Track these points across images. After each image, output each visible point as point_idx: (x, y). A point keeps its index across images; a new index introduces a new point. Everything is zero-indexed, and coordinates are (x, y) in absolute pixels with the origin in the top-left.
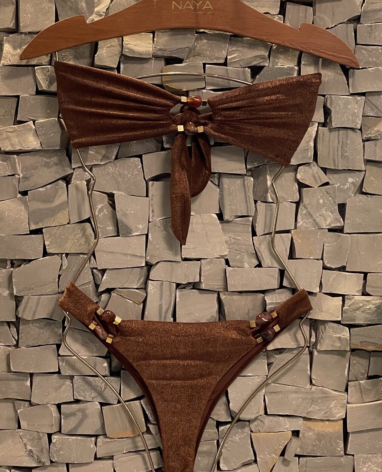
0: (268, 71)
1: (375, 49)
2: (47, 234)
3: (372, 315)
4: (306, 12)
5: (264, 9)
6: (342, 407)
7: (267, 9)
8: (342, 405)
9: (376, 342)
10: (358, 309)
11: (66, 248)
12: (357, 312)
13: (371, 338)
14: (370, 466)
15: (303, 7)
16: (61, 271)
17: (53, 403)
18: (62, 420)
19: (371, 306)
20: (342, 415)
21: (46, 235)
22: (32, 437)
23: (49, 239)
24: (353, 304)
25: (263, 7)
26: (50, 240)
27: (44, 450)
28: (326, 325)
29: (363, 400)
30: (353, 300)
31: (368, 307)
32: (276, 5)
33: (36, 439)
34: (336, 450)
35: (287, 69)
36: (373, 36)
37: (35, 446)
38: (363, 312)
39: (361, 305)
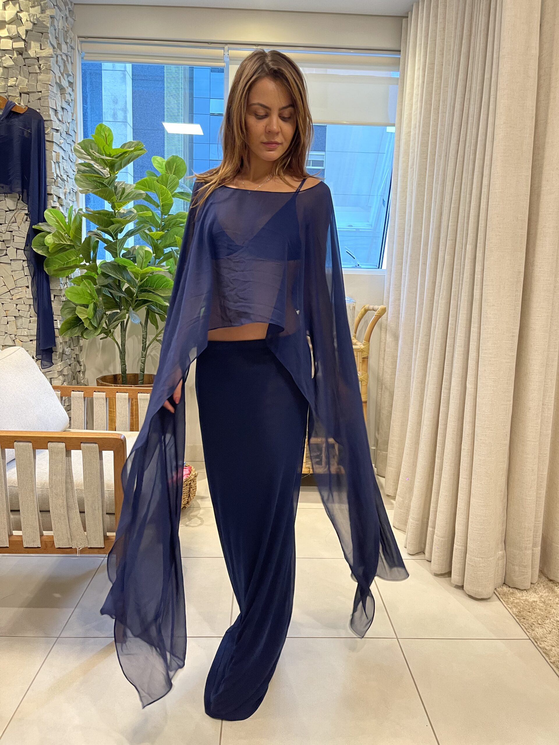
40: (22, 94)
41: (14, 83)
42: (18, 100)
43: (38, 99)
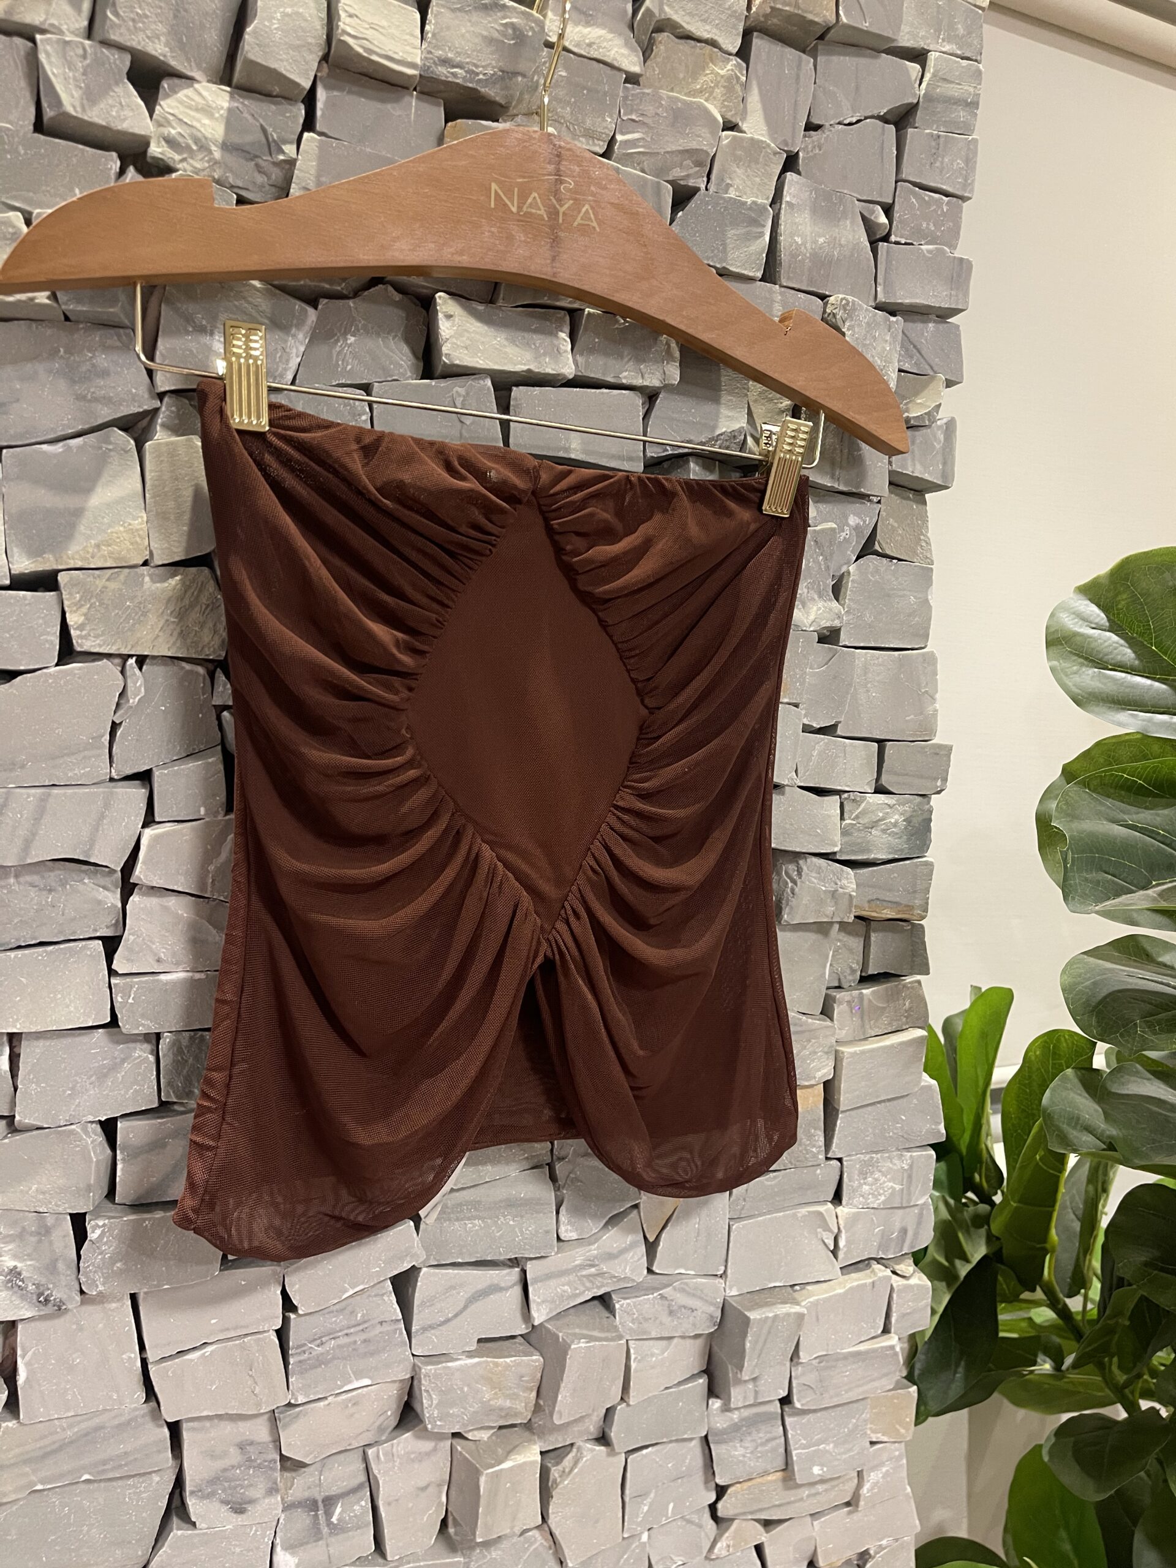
0: (707, 203)
1: (937, 200)
2: (75, 590)
3: (900, 838)
4: (799, 66)
5: (708, 27)
6: (827, 1053)
7: (714, 30)
8: (826, 1050)
9: (898, 899)
10: (874, 825)
11: (139, 639)
12: (874, 832)
13: (890, 890)
14: (877, 1180)
15: (791, 53)
16: (119, 713)
17: (91, 1118)
18: (119, 1167)
19: (897, 817)
20: (825, 1072)
21: (70, 594)
22: (19, 1230)
23: (82, 606)
24: (864, 813)
25: (705, 21)
26: (84, 610)
27: (61, 1266)
28: (801, 862)
29: (864, 1033)
30: (863, 805)
31: (893, 821)
32: (734, 27)
33: (32, 1234)
34: (808, 1152)
35: (750, 208)
36: (938, 164)
37: (28, 1255)
38: (884, 831)
39: (881, 815)
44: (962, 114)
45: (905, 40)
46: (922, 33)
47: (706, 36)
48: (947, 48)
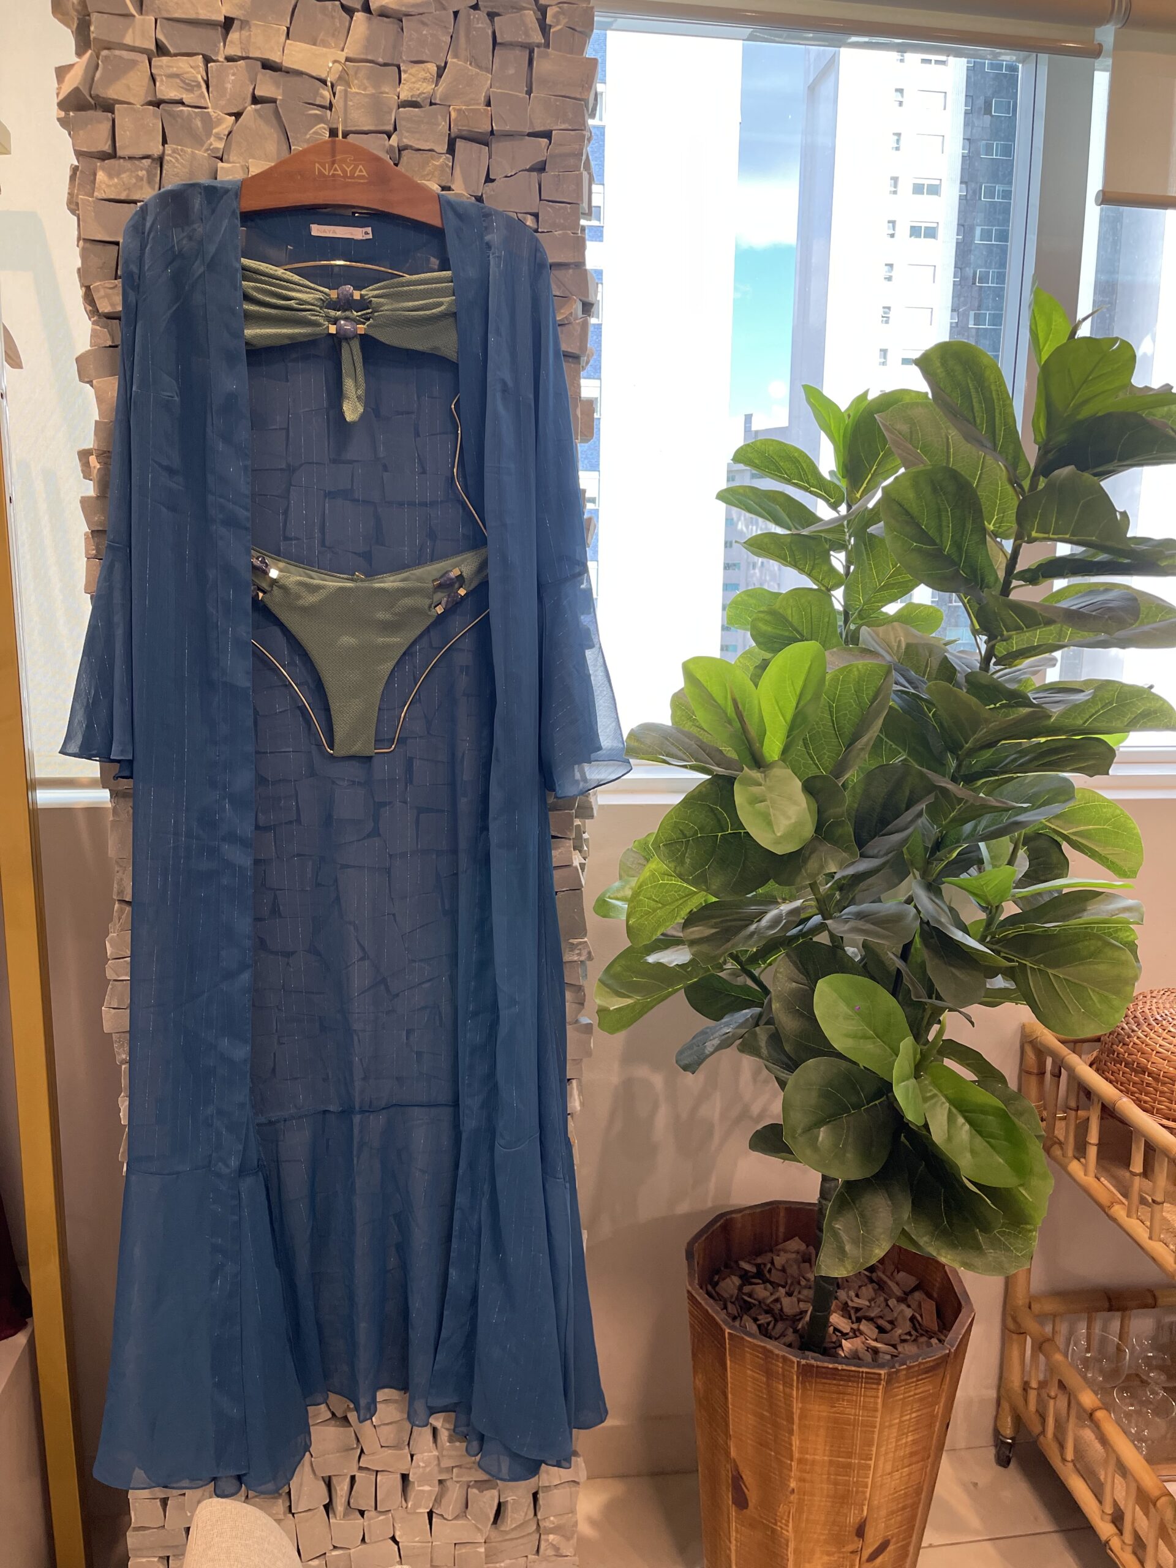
40: (460, 144)
41: (427, 88)
42: (442, 168)
43: (531, 170)
44: (572, 161)
45: (539, 128)
46: (549, 121)
47: (427, 148)
48: (563, 126)
